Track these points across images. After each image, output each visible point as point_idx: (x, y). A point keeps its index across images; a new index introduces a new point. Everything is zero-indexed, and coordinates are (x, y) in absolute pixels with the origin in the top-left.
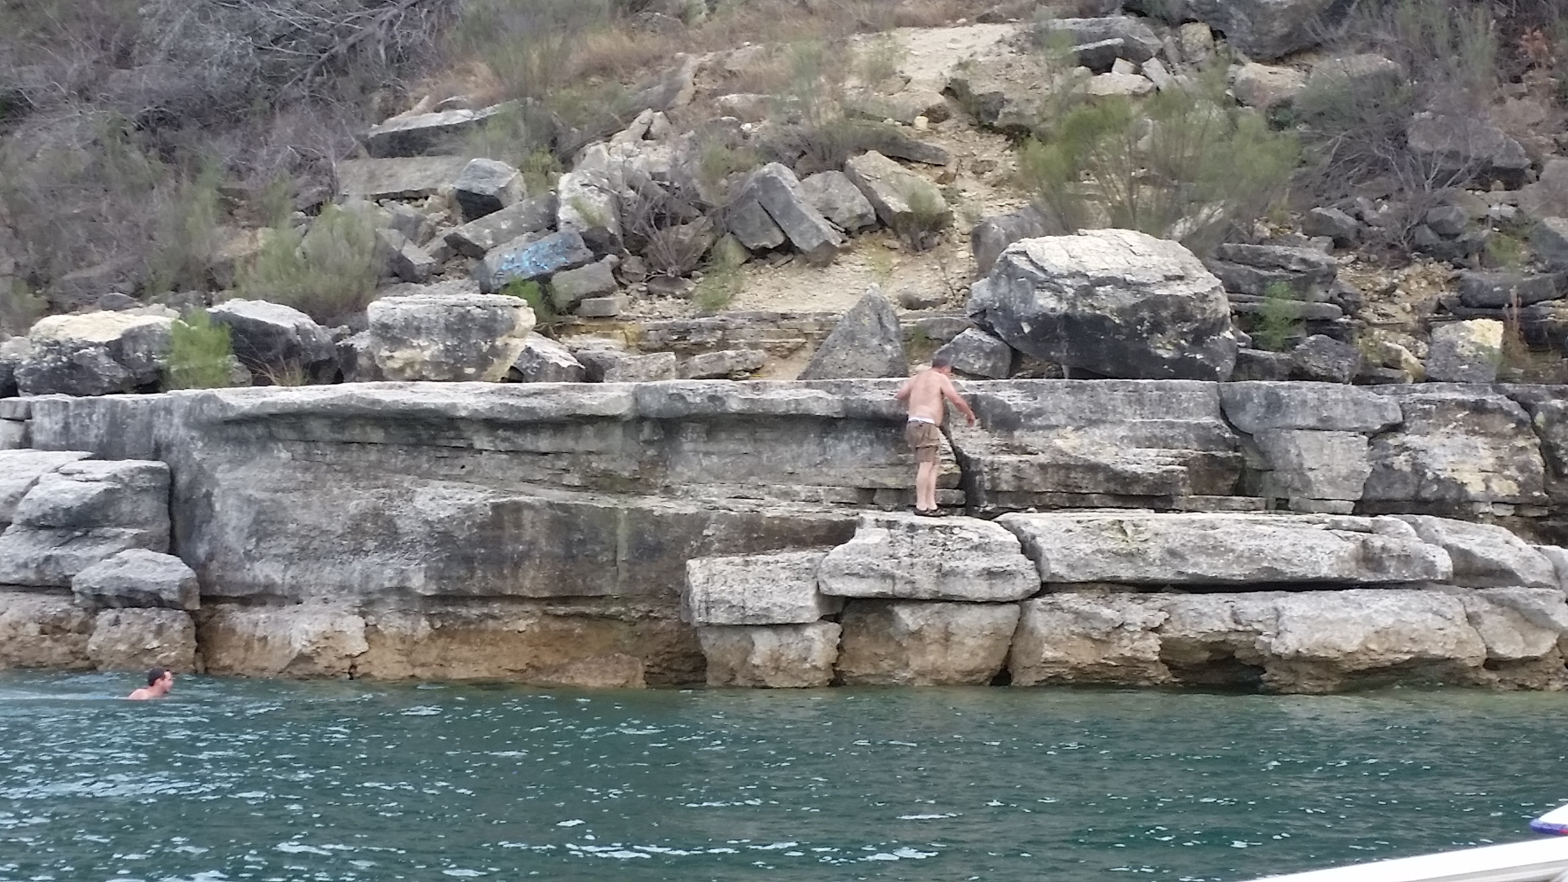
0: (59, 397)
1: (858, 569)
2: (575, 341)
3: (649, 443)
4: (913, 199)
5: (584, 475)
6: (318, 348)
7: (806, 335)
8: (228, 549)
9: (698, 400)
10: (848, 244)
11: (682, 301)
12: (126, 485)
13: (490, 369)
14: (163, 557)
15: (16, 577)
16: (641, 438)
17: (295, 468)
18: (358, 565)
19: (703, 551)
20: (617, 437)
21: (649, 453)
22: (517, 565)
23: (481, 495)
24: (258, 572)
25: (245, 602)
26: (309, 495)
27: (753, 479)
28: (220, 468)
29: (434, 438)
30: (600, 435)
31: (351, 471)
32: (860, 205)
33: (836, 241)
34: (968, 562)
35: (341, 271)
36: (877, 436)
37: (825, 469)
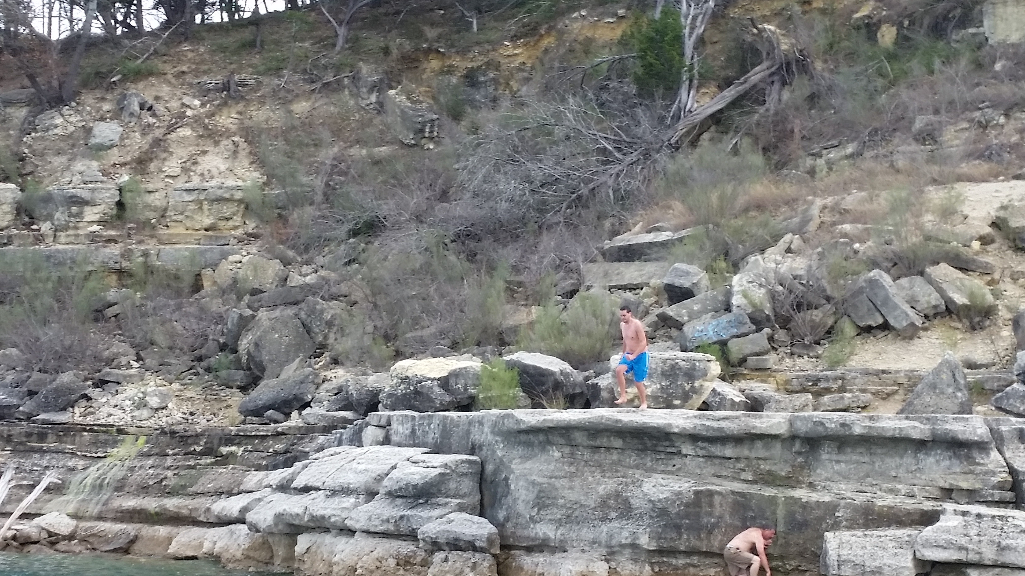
0: (408, 412)
1: (942, 543)
2: (743, 384)
3: (799, 453)
4: (971, 296)
5: (755, 473)
6: (575, 385)
7: (899, 385)
8: (519, 515)
9: (833, 426)
10: (926, 325)
11: (814, 360)
12: (453, 471)
13: (690, 402)
14: (476, 518)
15: (381, 528)
16: (794, 450)
17: (563, 463)
18: (605, 528)
19: (835, 526)
20: (777, 449)
21: (799, 460)
22: (710, 532)
23: (687, 485)
24: (538, 530)
25: (529, 550)
26: (573, 481)
27: (869, 479)
28: (514, 462)
29: (656, 445)
30: (767, 447)
31: (600, 466)
32: (934, 299)
33: (919, 323)
34: (1019, 541)
35: (589, 335)
36: (955, 453)
37: (918, 475)
